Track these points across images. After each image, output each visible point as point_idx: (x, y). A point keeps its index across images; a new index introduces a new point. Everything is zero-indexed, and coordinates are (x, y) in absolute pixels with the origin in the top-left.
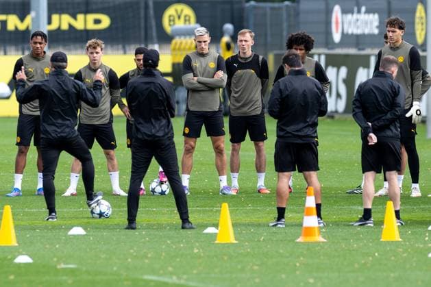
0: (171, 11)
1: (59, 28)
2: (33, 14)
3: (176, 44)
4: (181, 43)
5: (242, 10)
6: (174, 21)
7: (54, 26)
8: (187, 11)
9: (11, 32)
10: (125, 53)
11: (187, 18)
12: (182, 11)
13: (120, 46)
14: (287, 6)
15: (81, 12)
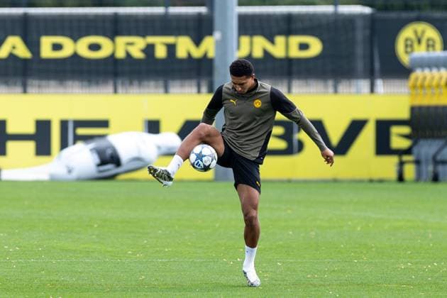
0: (408, 33)
1: (250, 55)
2: (217, 35)
3: (417, 79)
4: (425, 78)
6: (412, 46)
7: (243, 53)
8: (431, 33)
9: (181, 61)
11: (431, 43)
12: (423, 32)
13: (330, 83)
15: (280, 34)
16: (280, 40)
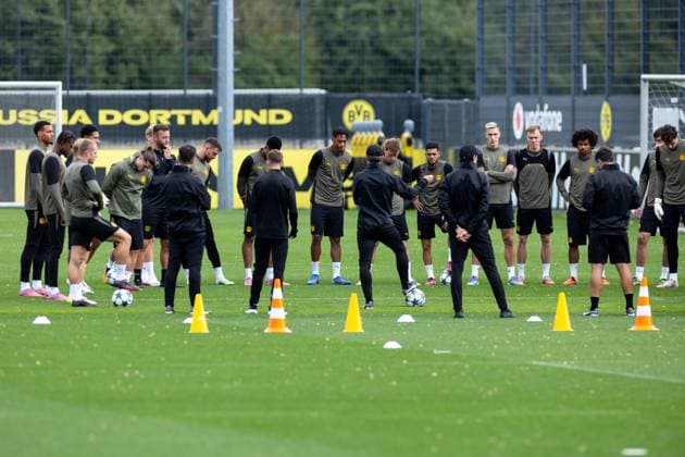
0: (351, 107)
1: (242, 123)
2: (220, 109)
3: (357, 139)
4: (362, 139)
5: (419, 106)
6: (353, 116)
7: (238, 121)
8: (367, 107)
9: (195, 126)
10: (301, 147)
11: (367, 114)
12: (361, 107)
13: (297, 142)
14: (467, 103)
15: (263, 108)
16: (263, 112)
